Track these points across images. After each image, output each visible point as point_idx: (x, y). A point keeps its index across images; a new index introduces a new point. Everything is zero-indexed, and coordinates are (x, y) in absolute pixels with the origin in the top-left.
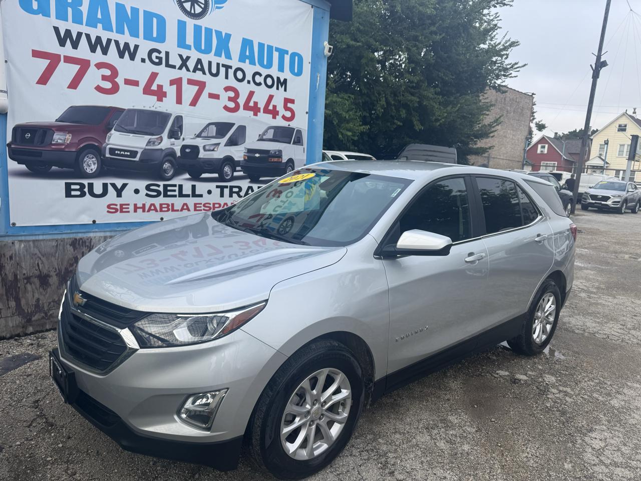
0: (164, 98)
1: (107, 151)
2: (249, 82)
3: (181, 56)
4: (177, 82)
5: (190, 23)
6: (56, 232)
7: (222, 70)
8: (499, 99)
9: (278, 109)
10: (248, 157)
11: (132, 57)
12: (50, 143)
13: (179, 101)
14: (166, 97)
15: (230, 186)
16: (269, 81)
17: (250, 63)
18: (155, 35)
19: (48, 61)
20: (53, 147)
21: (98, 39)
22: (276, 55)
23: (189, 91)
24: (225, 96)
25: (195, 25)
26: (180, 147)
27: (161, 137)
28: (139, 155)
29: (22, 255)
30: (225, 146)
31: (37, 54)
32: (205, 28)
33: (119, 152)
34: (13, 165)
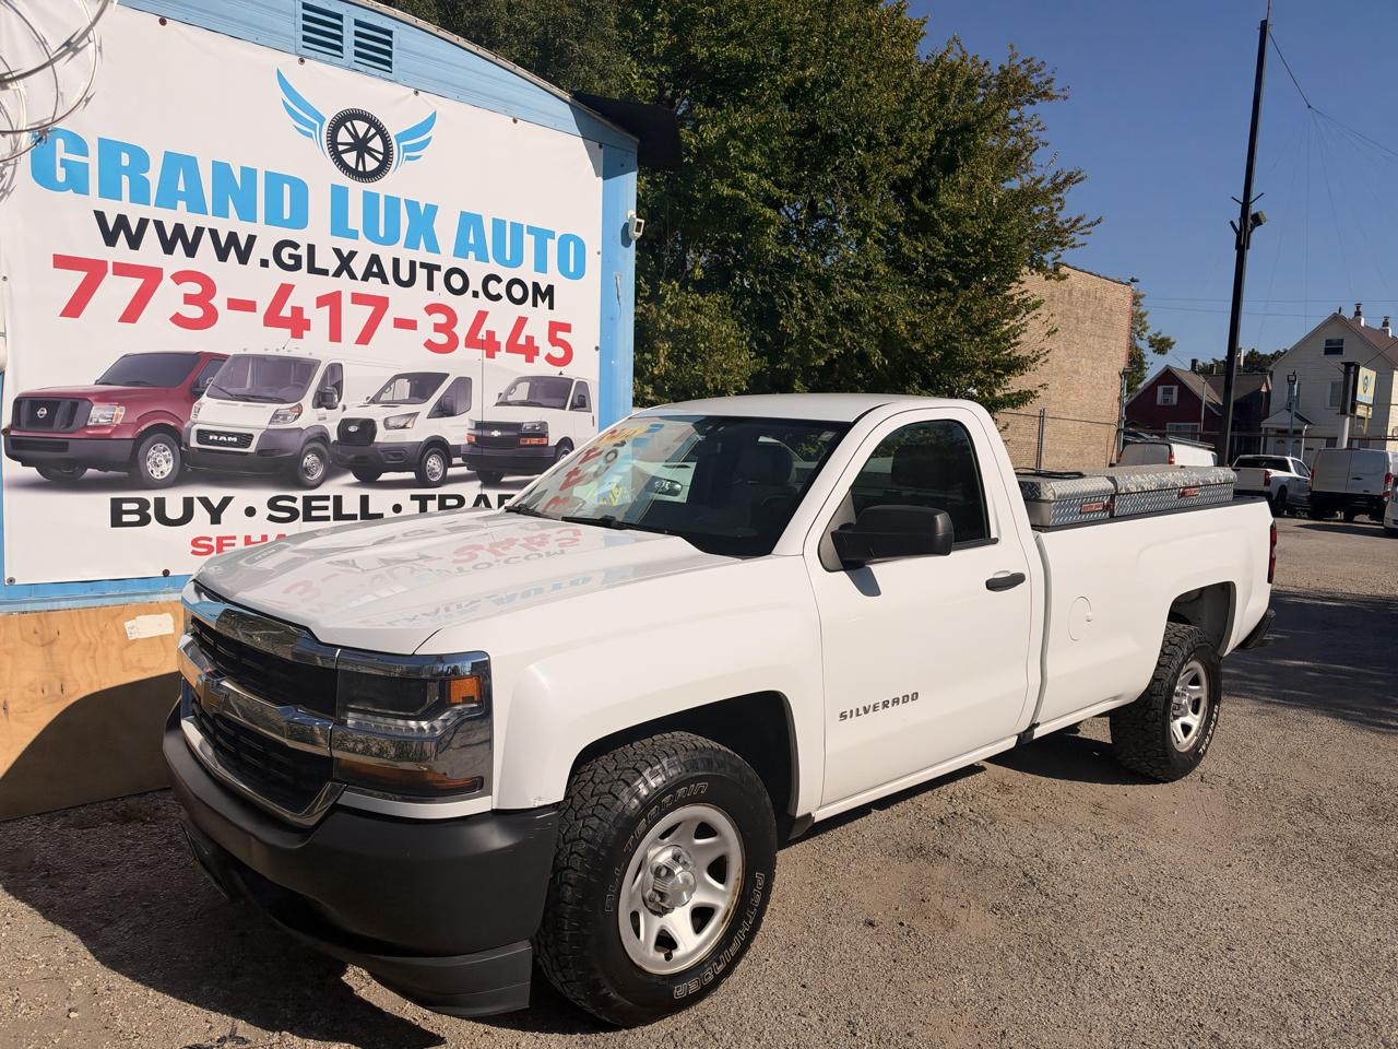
0: (305, 332)
1: (193, 436)
2: (475, 294)
3: (338, 252)
4: (331, 301)
5: (356, 189)
7: (422, 274)
8: (1057, 294)
9: (536, 344)
10: (477, 437)
11: (243, 258)
13: (335, 335)
14: (309, 329)
15: (440, 496)
16: (517, 292)
17: (477, 259)
18: (287, 215)
19: (83, 274)
20: (90, 432)
21: (179, 230)
22: (529, 241)
23: (355, 318)
24: (427, 323)
25: (365, 192)
26: (337, 424)
27: (300, 404)
28: (255, 442)
30: (429, 417)
31: (62, 262)
32: (386, 197)
33: (216, 438)
34: (14, 469)
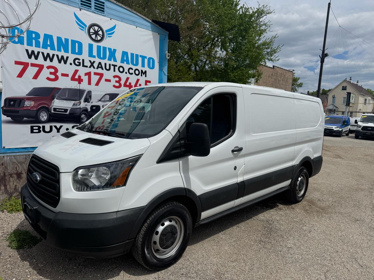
0: (82, 82)
1: (52, 110)
2: (126, 73)
3: (90, 61)
4: (88, 74)
5: (95, 45)
6: (25, 151)
7: (112, 67)
8: (274, 74)
11: (65, 62)
12: (23, 106)
13: (90, 83)
16: (137, 72)
17: (127, 64)
18: (77, 51)
19: (23, 66)
20: (25, 108)
21: (48, 55)
22: (140, 59)
23: (95, 79)
24: (113, 80)
25: (97, 45)
26: (90, 107)
27: (80, 102)
28: (68, 111)
29: (8, 163)
31: (17, 63)
32: (103, 47)
33: (58, 110)
34: (4, 118)
